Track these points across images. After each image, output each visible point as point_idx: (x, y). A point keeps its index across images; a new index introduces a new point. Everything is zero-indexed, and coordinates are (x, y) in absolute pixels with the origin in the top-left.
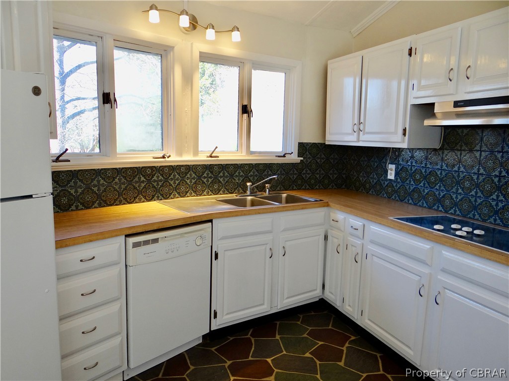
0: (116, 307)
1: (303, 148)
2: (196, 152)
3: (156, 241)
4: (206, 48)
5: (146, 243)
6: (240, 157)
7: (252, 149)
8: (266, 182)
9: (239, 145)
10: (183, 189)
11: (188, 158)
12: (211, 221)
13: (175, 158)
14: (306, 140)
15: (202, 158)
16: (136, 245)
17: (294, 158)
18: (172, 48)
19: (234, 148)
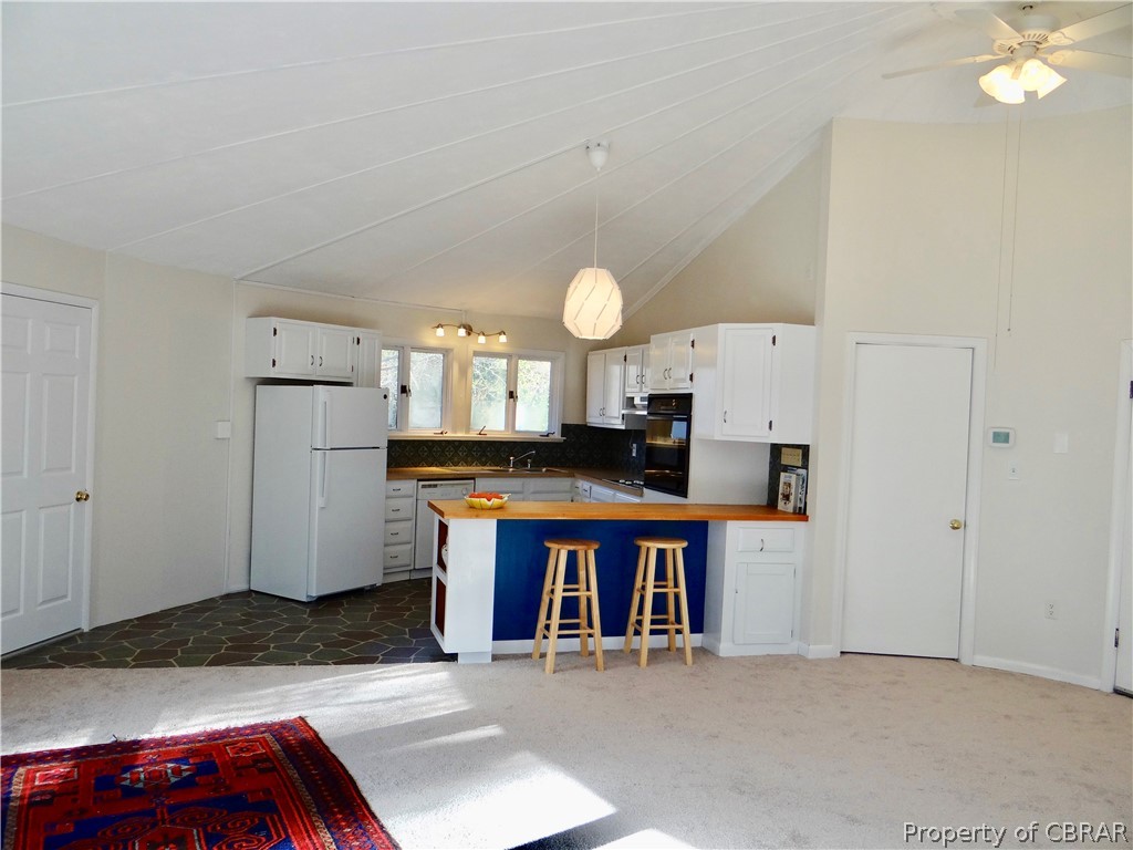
0: (410, 524)
1: (566, 428)
2: (468, 430)
3: (435, 486)
4: (478, 348)
5: (430, 486)
6: (508, 436)
7: (517, 429)
8: (528, 457)
9: (507, 425)
10: (456, 459)
11: (460, 435)
12: (474, 479)
13: (451, 435)
14: (570, 421)
15: (473, 435)
16: (424, 486)
17: (557, 436)
18: (452, 350)
19: (503, 428)
